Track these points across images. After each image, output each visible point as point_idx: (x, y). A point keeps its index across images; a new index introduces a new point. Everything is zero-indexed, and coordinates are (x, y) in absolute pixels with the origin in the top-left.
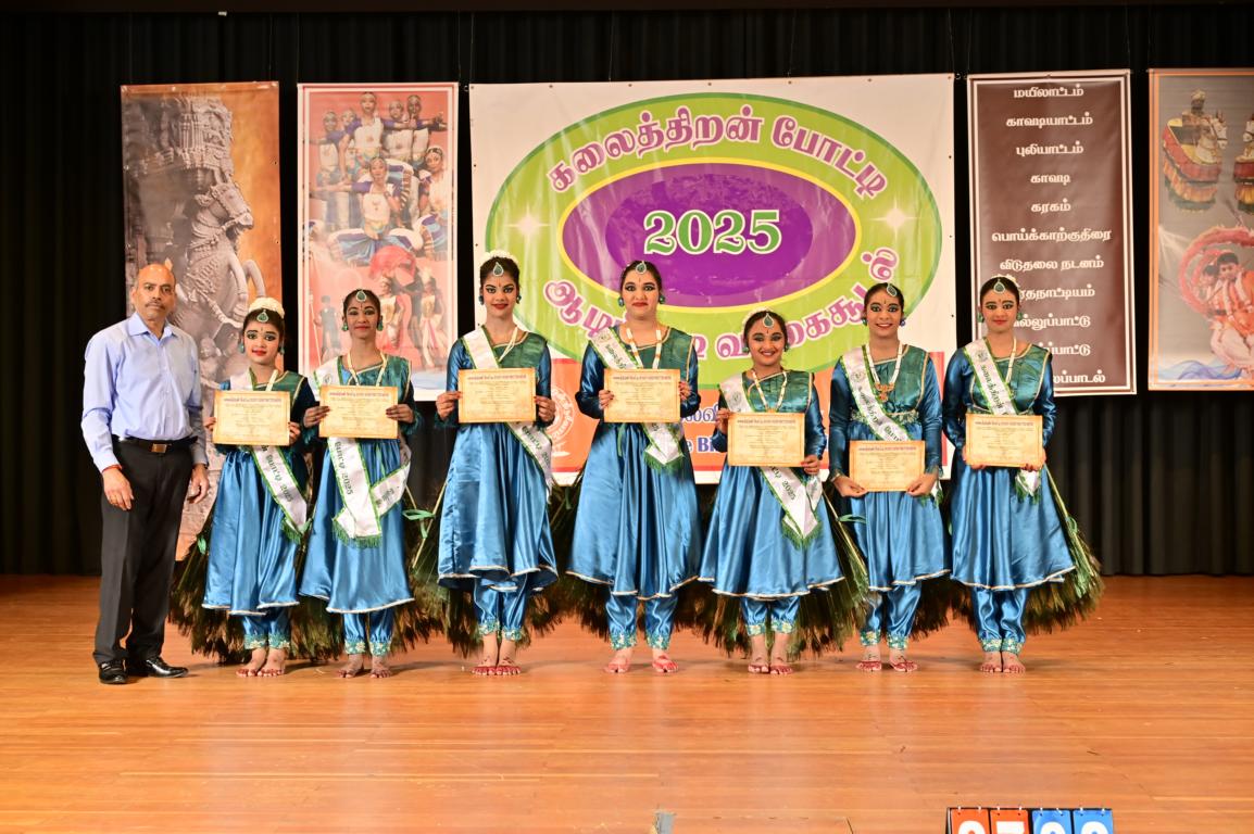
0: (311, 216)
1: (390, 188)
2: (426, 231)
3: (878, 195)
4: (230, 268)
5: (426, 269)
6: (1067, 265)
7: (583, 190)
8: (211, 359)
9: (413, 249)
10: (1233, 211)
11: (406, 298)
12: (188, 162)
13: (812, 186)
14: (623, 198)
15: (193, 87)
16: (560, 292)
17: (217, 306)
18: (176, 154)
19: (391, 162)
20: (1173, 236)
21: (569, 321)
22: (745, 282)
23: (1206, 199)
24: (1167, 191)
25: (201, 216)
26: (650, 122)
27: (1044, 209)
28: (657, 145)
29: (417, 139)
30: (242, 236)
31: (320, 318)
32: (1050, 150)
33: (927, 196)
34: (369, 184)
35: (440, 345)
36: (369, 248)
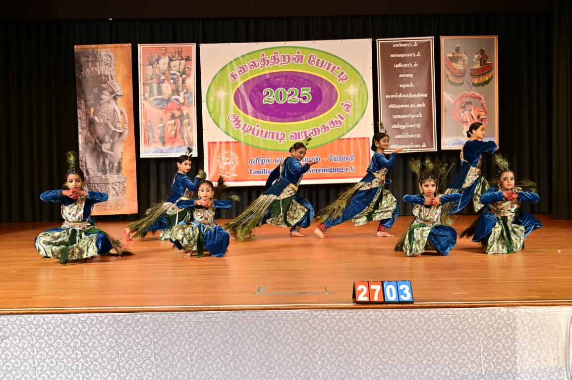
1: (172, 81)
2: (185, 97)
3: (346, 82)
4: (115, 110)
5: (185, 110)
6: (412, 106)
7: (241, 81)
8: (109, 144)
9: (180, 103)
10: (470, 86)
11: (178, 120)
12: (99, 73)
13: (322, 79)
14: (255, 84)
15: (100, 46)
16: (233, 118)
17: (110, 124)
18: (94, 70)
19: (172, 72)
21: (237, 128)
22: (299, 113)
23: (460, 82)
24: (447, 79)
25: (104, 92)
26: (265, 57)
27: (404, 86)
28: (267, 65)
29: (181, 64)
30: (119, 99)
31: (148, 128)
32: (406, 65)
33: (362, 83)
34: (164, 80)
35: (191, 137)
36: (165, 103)
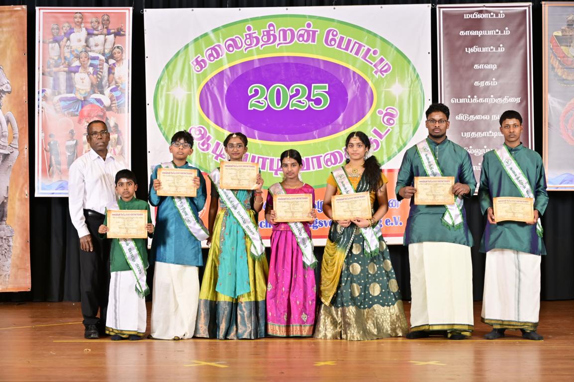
0: (43, 87)
1: (91, 70)
2: (113, 96)
3: (387, 75)
5: (112, 118)
7: (211, 73)
9: (104, 106)
14: (236, 77)
16: (198, 132)
19: (91, 54)
20: (556, 99)
21: (203, 150)
22: (307, 127)
24: (553, 74)
26: (252, 32)
27: (482, 84)
28: (256, 45)
29: (108, 41)
31: (48, 147)
34: (79, 67)
36: (78, 106)
